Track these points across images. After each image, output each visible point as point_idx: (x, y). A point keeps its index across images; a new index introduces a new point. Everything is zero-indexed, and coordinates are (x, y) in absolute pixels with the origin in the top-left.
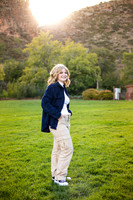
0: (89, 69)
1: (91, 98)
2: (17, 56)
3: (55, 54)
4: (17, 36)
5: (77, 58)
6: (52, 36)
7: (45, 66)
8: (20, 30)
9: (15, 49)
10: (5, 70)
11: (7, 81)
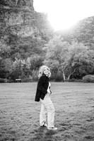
0: (88, 61)
1: (89, 81)
2: (39, 52)
3: (65, 51)
4: (39, 38)
5: (80, 54)
6: (62, 39)
7: (58, 59)
8: (41, 34)
9: (38, 47)
10: (31, 62)
11: (32, 69)
